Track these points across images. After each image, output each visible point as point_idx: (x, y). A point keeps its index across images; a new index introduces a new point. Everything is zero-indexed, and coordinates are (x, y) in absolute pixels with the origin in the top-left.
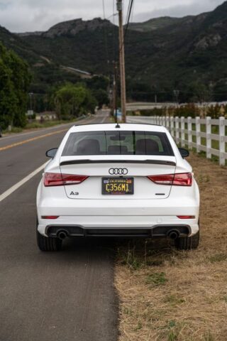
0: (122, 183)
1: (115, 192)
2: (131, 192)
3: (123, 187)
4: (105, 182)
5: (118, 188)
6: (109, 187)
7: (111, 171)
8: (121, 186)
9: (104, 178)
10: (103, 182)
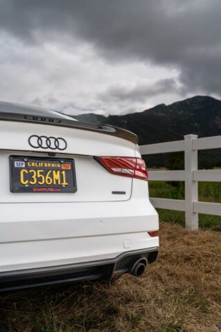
0: (53, 169)
1: (41, 187)
2: (72, 187)
3: (57, 176)
4: (16, 164)
5: (45, 180)
6: (28, 177)
7: (34, 141)
8: (51, 175)
9: (15, 156)
10: (12, 165)
